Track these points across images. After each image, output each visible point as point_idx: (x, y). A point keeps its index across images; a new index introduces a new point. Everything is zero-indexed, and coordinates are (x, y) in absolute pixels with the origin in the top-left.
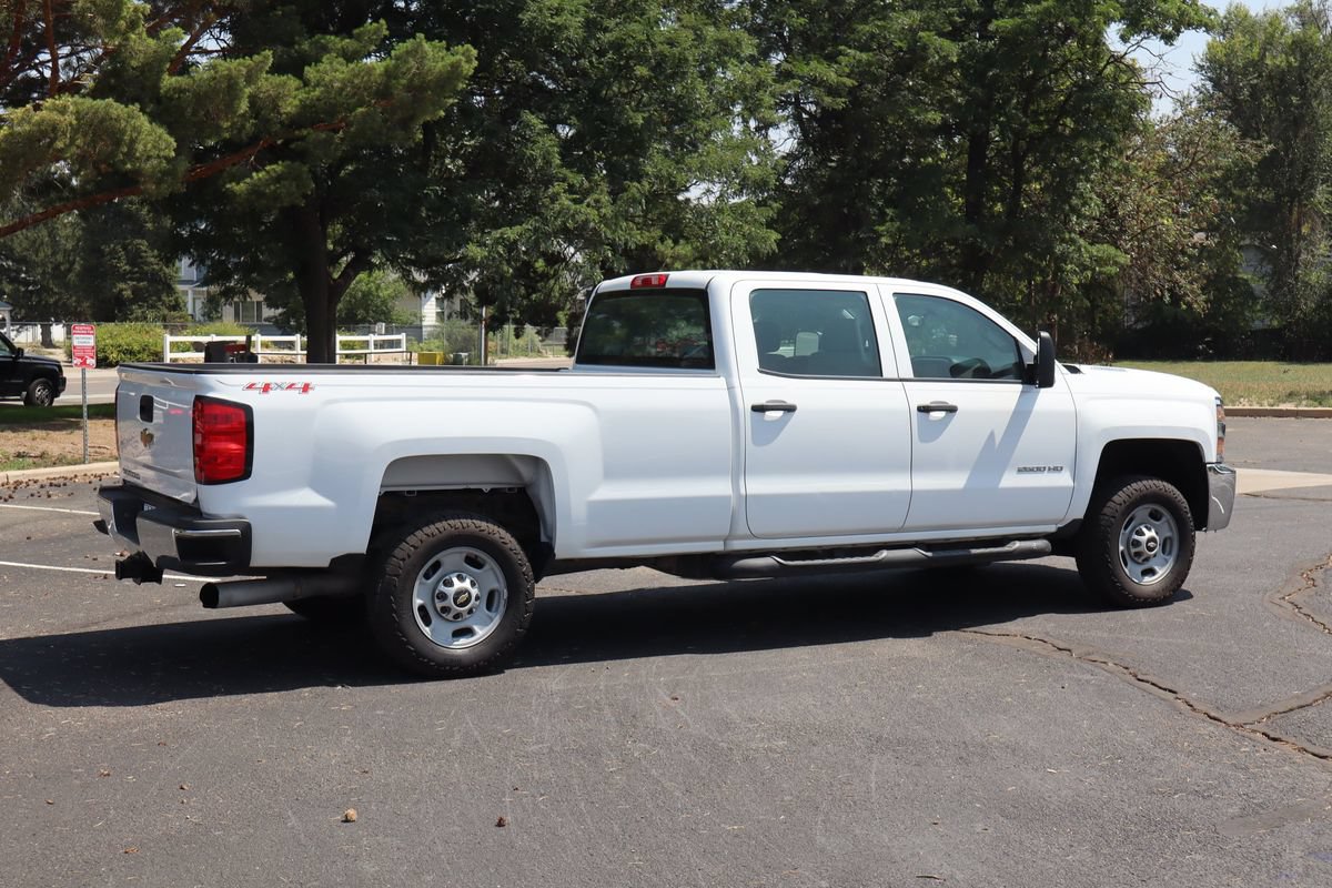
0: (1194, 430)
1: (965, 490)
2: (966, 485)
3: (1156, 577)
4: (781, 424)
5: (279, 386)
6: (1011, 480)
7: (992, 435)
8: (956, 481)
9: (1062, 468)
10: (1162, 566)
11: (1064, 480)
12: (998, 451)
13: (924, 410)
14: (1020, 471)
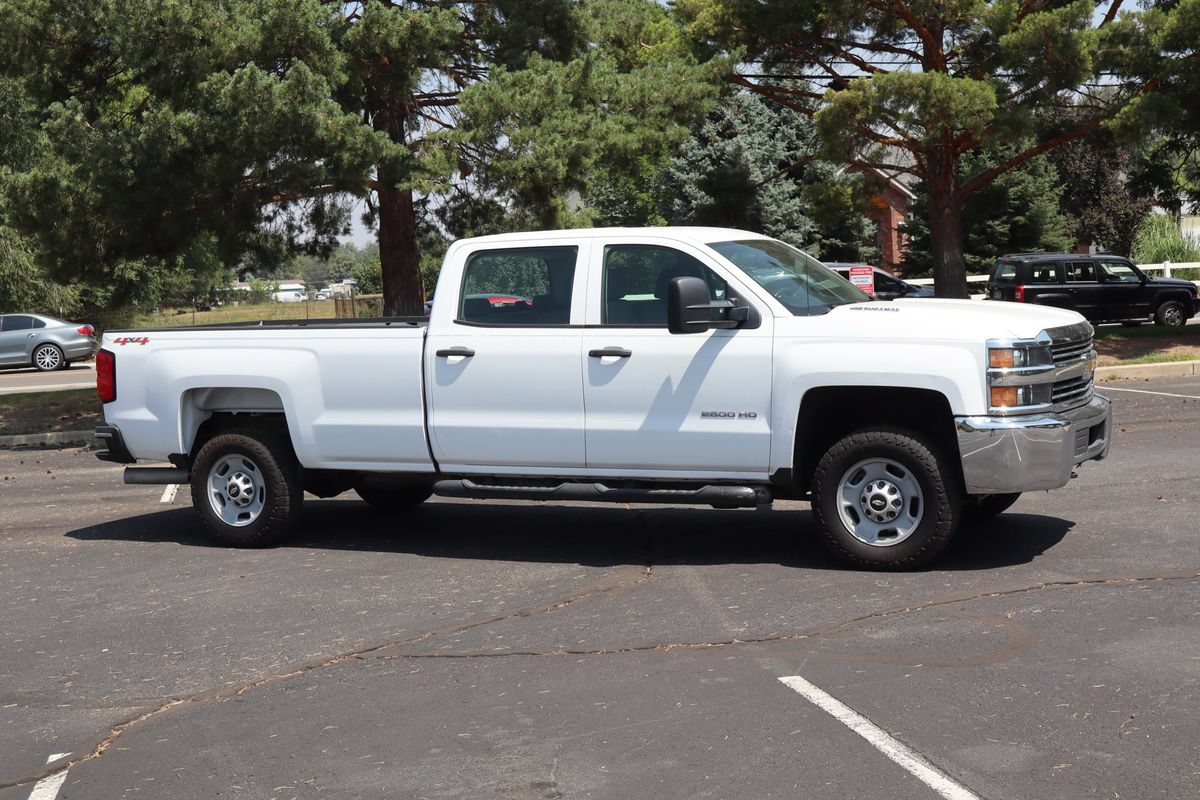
0: (933, 377)
1: (641, 431)
2: (642, 426)
3: (899, 538)
4: (461, 367)
5: (132, 340)
6: (693, 424)
7: (668, 381)
8: (632, 423)
9: (755, 416)
10: (906, 528)
11: (760, 426)
12: (676, 396)
13: (596, 354)
14: (704, 415)
